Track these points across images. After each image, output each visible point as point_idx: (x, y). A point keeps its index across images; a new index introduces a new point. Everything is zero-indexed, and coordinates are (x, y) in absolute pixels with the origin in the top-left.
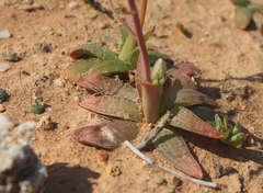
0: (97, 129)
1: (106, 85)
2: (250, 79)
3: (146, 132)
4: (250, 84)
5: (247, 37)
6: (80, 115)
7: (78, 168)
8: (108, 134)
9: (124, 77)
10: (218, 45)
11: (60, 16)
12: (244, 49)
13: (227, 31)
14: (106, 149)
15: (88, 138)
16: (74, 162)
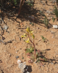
0: (30, 60)
1: (30, 54)
2: (46, 50)
3: (36, 60)
4: (46, 51)
5: (44, 43)
6: (28, 59)
7: (29, 66)
8: (32, 61)
9: (32, 53)
10: (41, 45)
11: (21, 43)
12: (44, 45)
13: (42, 43)
14: (32, 63)
15: (30, 62)
16: (29, 65)
